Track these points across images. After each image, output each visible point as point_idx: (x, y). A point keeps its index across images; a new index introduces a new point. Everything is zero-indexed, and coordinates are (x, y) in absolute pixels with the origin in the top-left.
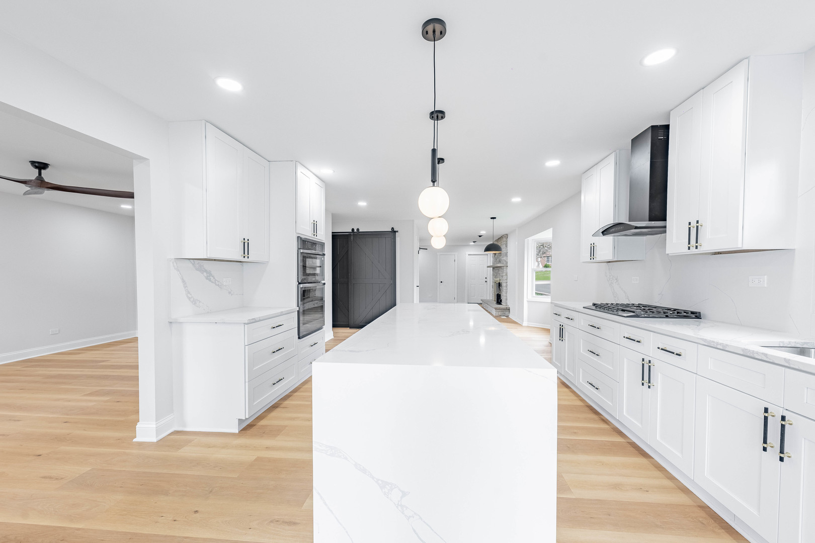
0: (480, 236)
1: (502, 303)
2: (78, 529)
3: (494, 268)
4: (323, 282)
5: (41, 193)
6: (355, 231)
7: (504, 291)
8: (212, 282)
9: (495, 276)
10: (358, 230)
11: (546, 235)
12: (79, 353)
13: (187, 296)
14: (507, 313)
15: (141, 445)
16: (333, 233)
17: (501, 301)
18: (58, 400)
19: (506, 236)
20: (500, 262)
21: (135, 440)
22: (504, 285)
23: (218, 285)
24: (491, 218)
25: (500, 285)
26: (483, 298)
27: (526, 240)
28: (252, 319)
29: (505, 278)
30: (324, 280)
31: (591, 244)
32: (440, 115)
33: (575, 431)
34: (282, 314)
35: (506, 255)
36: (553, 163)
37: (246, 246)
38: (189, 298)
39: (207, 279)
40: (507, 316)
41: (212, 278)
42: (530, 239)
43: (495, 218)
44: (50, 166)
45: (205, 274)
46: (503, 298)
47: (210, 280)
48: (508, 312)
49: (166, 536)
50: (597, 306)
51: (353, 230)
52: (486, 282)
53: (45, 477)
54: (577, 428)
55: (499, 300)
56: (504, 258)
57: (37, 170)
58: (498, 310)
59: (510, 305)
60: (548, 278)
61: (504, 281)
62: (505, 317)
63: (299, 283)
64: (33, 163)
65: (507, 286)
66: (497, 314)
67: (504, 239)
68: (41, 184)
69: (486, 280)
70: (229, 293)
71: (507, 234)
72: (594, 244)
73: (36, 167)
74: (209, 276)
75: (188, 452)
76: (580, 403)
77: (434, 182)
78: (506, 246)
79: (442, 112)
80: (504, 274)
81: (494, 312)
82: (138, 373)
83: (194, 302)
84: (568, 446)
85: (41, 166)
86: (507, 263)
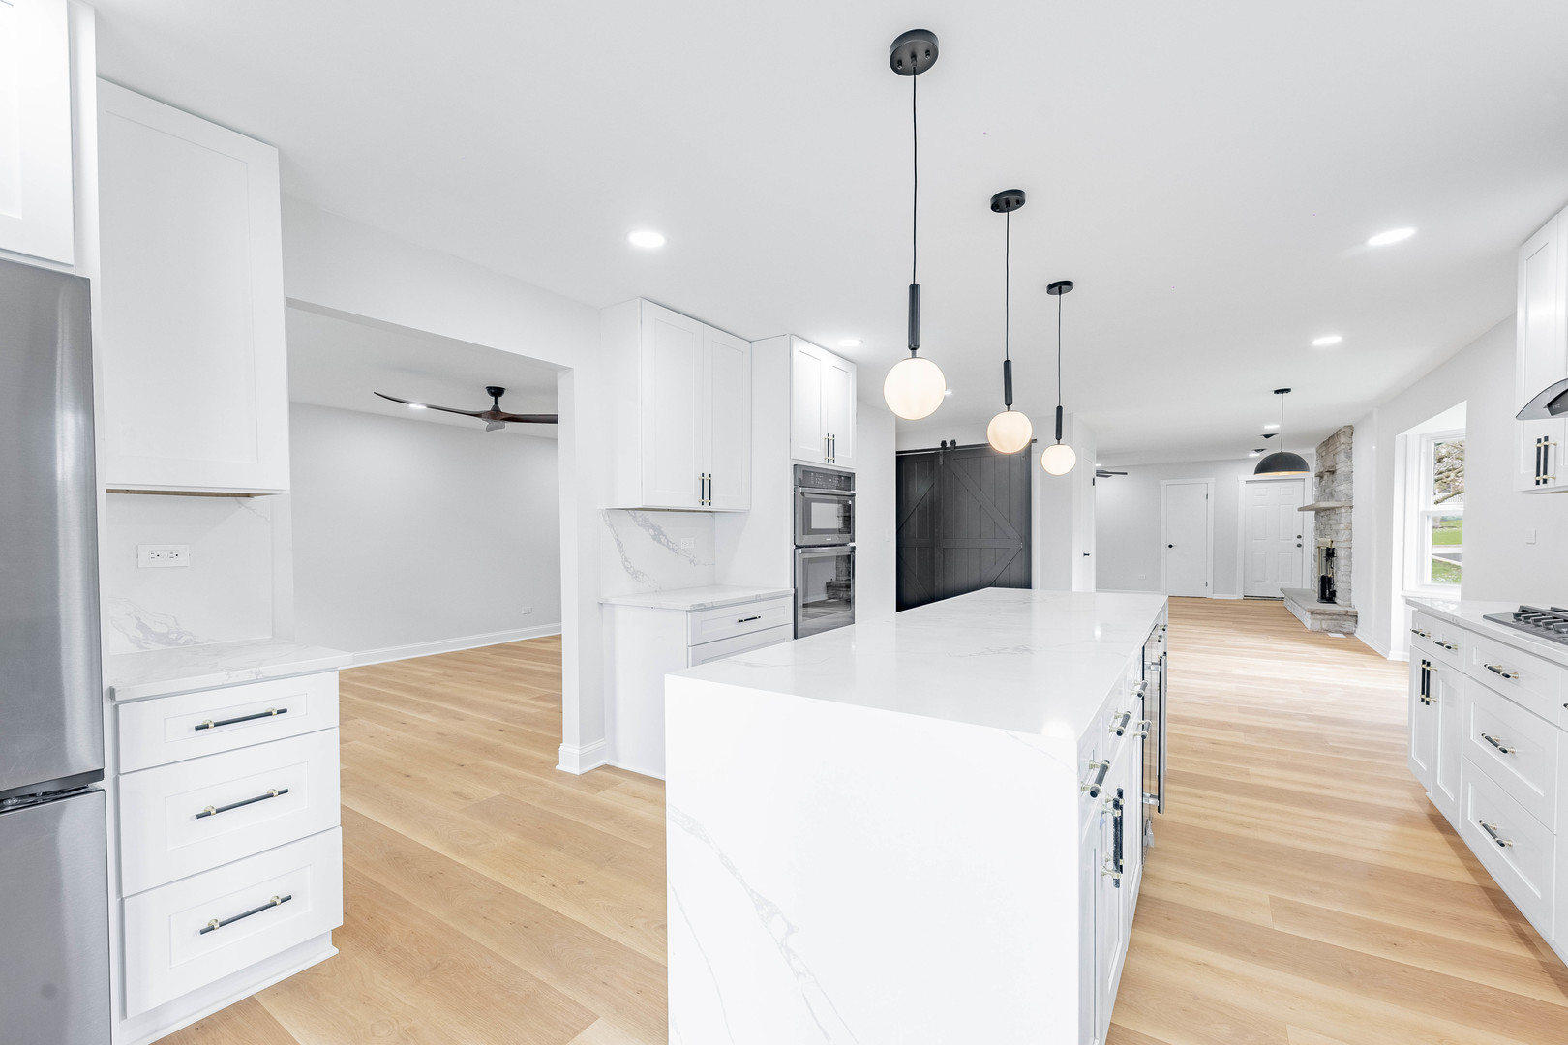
0: (1267, 437)
1: (1336, 600)
2: (459, 865)
3: (1319, 511)
4: (852, 544)
5: (503, 427)
6: (948, 445)
7: (1342, 568)
8: (663, 545)
9: (1320, 530)
10: (953, 443)
11: (1452, 422)
12: (549, 642)
13: (625, 567)
14: (1348, 625)
15: (562, 774)
16: (897, 452)
17: (1333, 594)
18: (506, 700)
19: (1350, 430)
20: (1332, 496)
21: (557, 767)
22: (1341, 553)
23: (673, 549)
24: (1277, 392)
25: (1330, 554)
26: (1287, 586)
27: (1399, 437)
28: (699, 605)
29: (1343, 536)
30: (853, 540)
31: (1539, 441)
32: (1013, 199)
33: (1400, 940)
34: (758, 599)
35: (1349, 478)
36: (1391, 237)
37: (706, 486)
38: (627, 569)
39: (655, 539)
40: (1350, 634)
41: (663, 538)
42: (1414, 432)
43: (1288, 390)
44: (505, 392)
45: (651, 531)
46: (1339, 587)
47: (659, 541)
48: (1352, 624)
49: (535, 903)
50: (1526, 617)
51: (944, 443)
52: (1299, 545)
53: (455, 793)
54: (1412, 935)
55: (1327, 591)
56: (1342, 487)
57: (493, 398)
58: (1319, 617)
59: (1358, 604)
60: (1456, 540)
61: (1341, 545)
62: (1341, 636)
63: (798, 547)
64: (489, 389)
65: (1350, 557)
66: (1317, 626)
67: (1343, 439)
68: (495, 415)
69: (1299, 541)
70: (691, 561)
71: (1351, 427)
72: (1546, 439)
73: (492, 394)
74: (658, 535)
75: (607, 798)
76: (1464, 877)
77: (915, 349)
78: (1349, 456)
79: (1018, 193)
80: (1342, 527)
81: (1308, 622)
82: (561, 669)
83: (635, 574)
84: (1351, 969)
85: (496, 392)
86: (1350, 498)
